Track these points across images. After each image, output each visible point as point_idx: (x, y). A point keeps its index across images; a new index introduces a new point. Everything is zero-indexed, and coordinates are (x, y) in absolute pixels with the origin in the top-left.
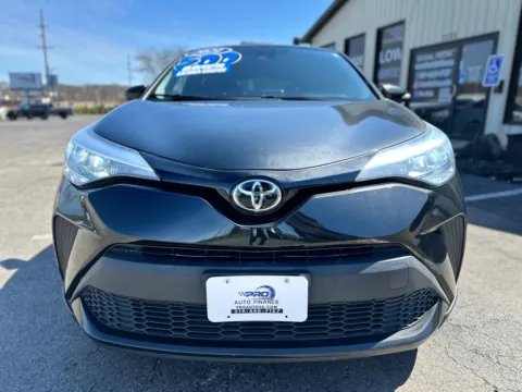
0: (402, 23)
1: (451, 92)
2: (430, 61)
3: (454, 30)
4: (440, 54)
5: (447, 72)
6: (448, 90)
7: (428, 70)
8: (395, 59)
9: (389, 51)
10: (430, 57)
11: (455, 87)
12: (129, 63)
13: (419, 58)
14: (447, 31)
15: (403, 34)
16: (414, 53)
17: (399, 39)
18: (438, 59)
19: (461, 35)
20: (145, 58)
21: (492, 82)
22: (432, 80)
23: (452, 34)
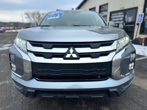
0: (107, 4)
1: (123, 24)
2: (116, 15)
3: (124, 6)
4: (119, 14)
5: (122, 19)
6: (122, 24)
7: (115, 18)
8: (105, 15)
9: (103, 12)
10: (116, 14)
11: (124, 23)
12: (22, 16)
13: (113, 15)
14: (122, 7)
15: (107, 7)
16: (111, 13)
17: (106, 9)
18: (119, 15)
19: (126, 8)
20: (27, 14)
21: (139, 22)
22: (117, 21)
23: (123, 7)
